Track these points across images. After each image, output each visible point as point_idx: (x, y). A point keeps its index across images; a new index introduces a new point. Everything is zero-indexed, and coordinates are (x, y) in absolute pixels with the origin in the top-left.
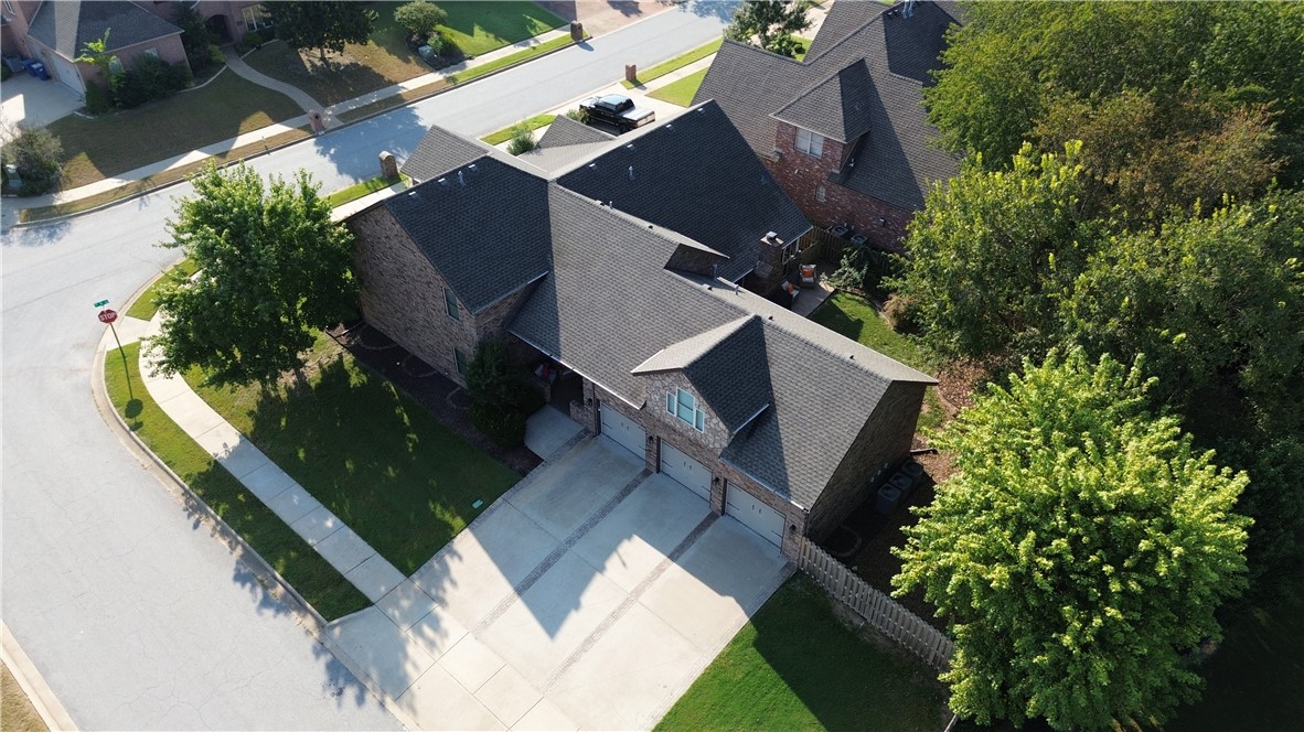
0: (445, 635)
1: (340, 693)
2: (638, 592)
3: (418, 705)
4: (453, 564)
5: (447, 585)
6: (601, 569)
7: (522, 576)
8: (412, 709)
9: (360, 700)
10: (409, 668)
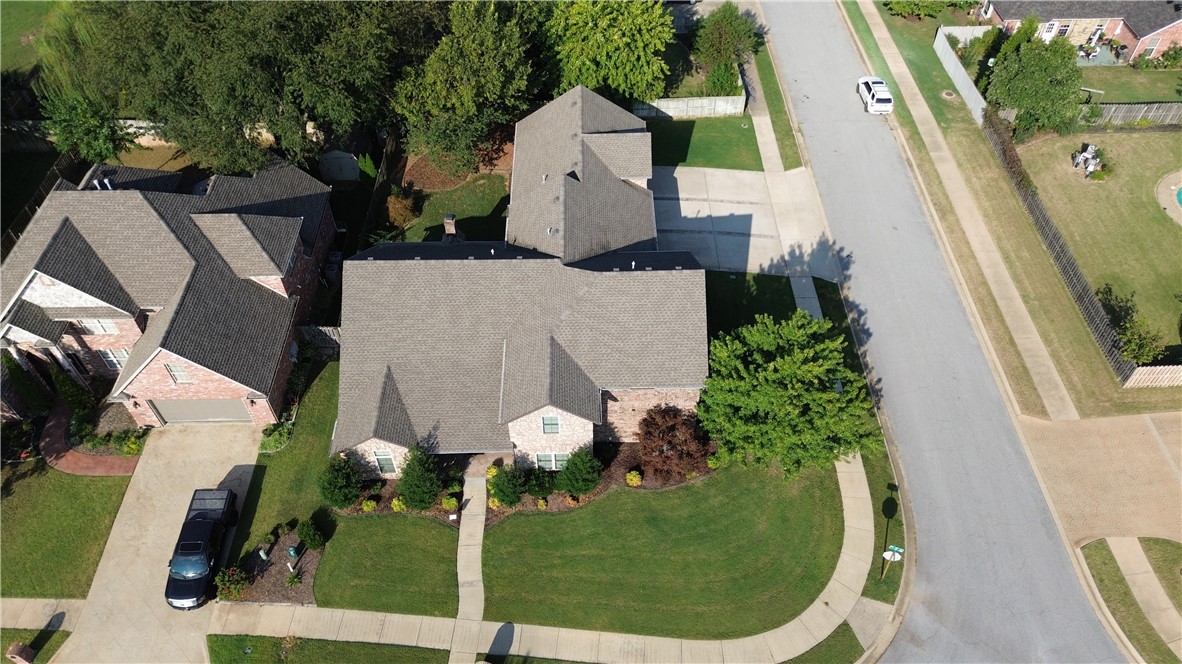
0: (791, 246)
1: (848, 256)
2: (705, 200)
3: (821, 234)
4: (766, 265)
5: (775, 261)
6: (710, 217)
7: (742, 238)
8: (823, 234)
9: (842, 249)
10: (815, 246)
